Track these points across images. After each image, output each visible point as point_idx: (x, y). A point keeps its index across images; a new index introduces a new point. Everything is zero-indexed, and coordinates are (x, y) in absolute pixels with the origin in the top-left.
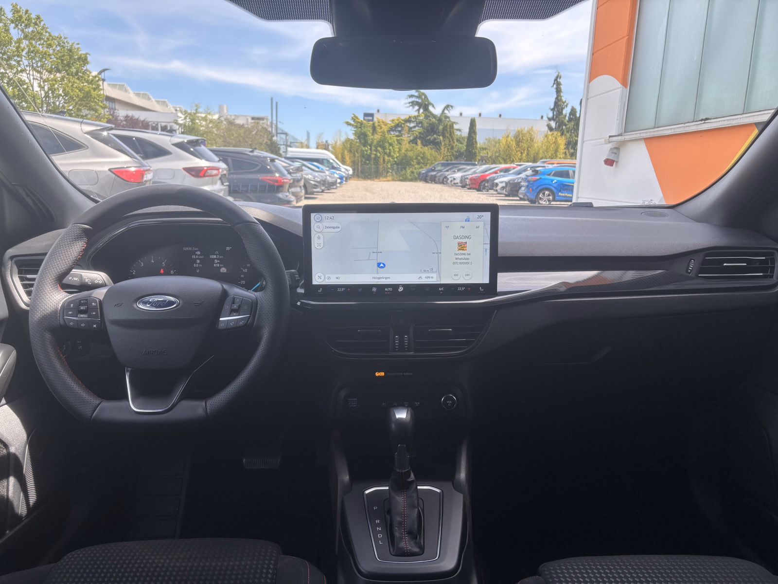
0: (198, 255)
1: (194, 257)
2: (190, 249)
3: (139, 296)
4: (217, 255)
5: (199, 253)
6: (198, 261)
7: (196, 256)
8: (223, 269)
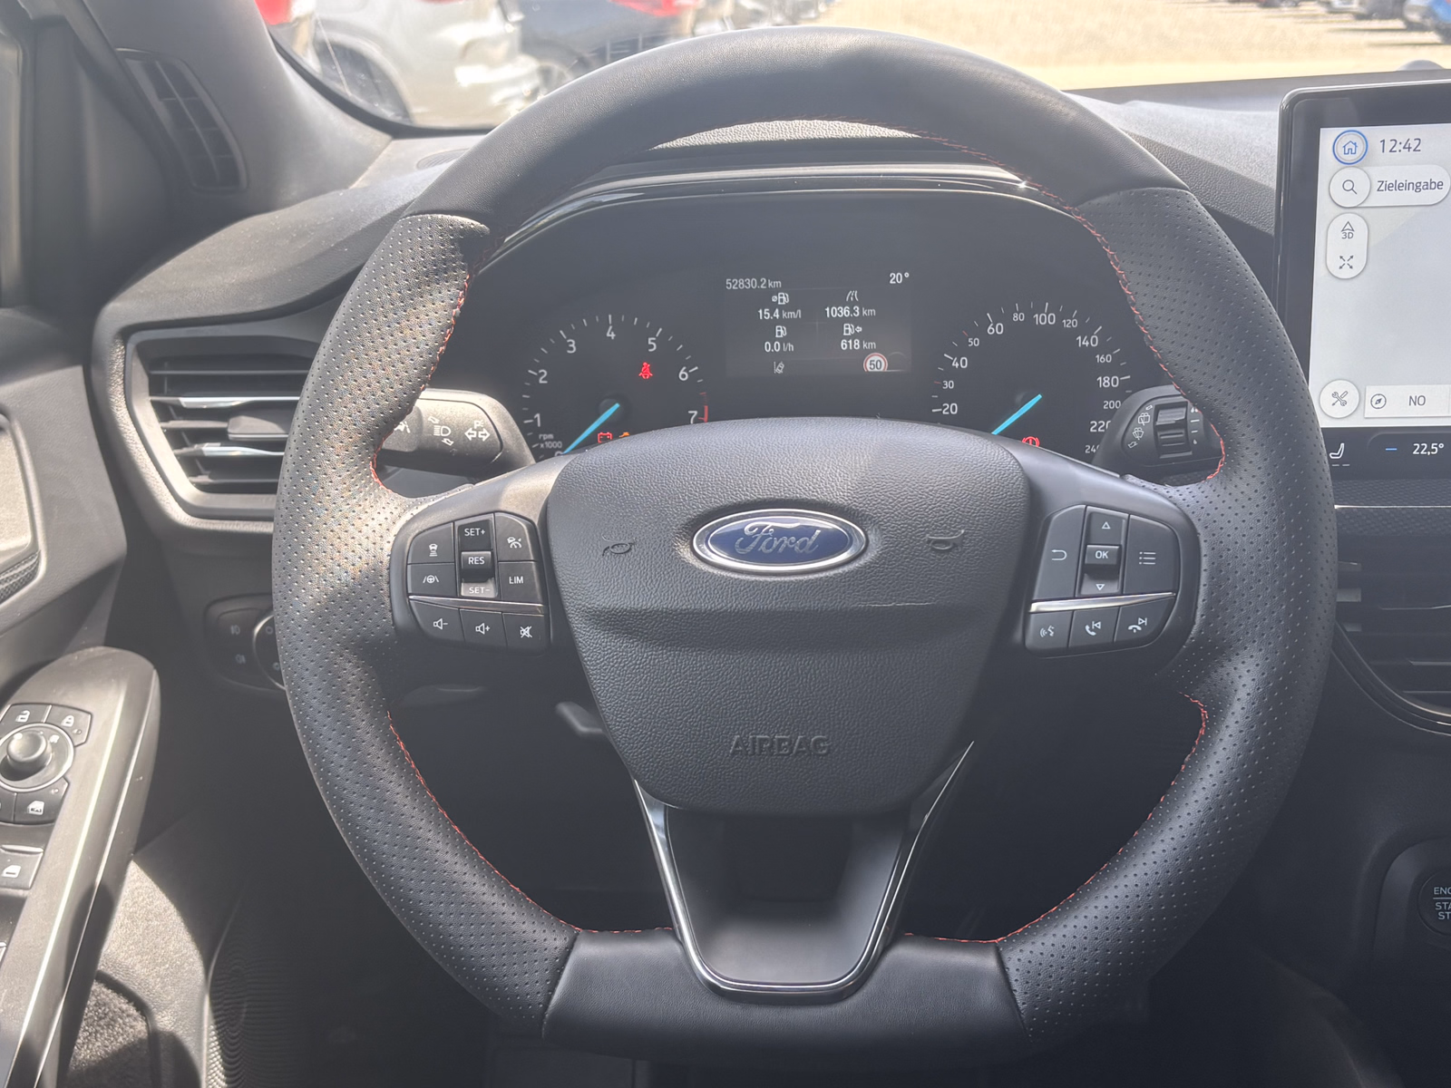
0: (782, 308)
1: (764, 314)
2: (751, 283)
3: (701, 508)
4: (851, 305)
5: (783, 298)
6: (781, 331)
7: (772, 313)
8: (876, 358)
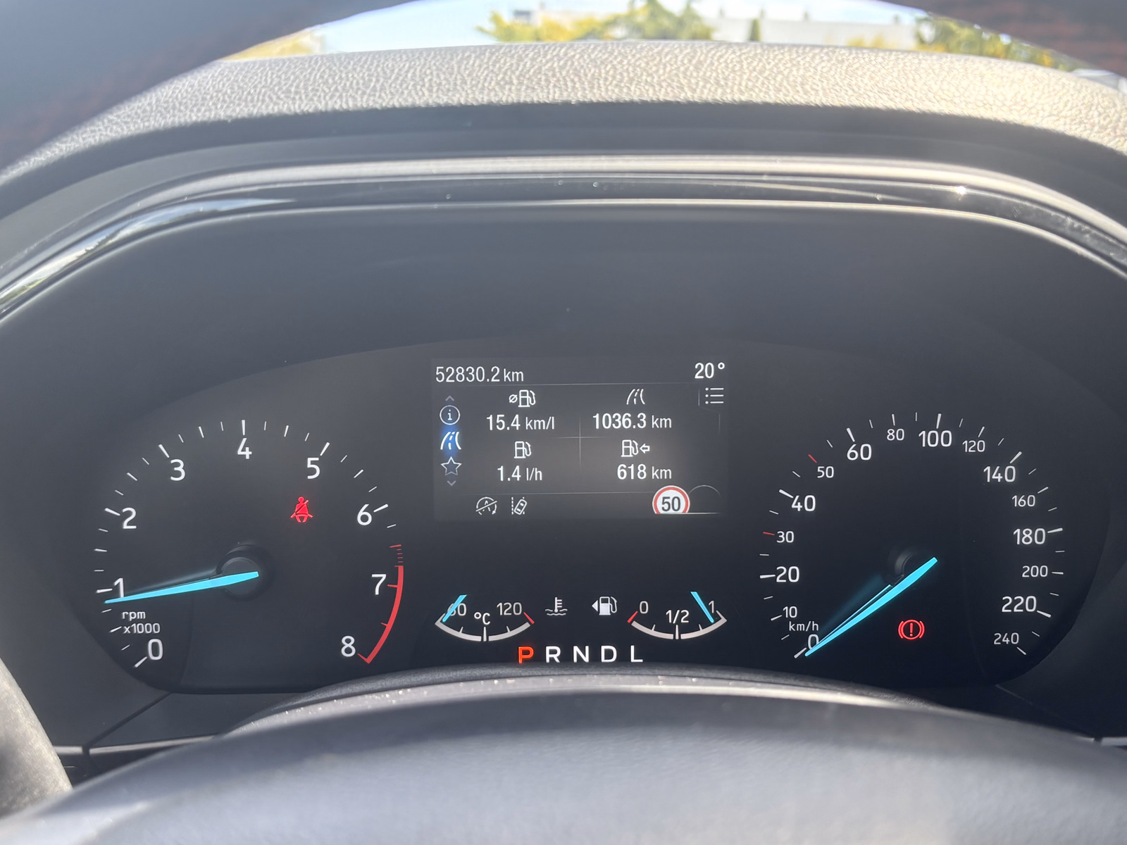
0: (525, 414)
1: (497, 422)
2: (476, 374)
4: (634, 410)
5: (527, 399)
6: (523, 450)
7: (509, 420)
8: (671, 493)
